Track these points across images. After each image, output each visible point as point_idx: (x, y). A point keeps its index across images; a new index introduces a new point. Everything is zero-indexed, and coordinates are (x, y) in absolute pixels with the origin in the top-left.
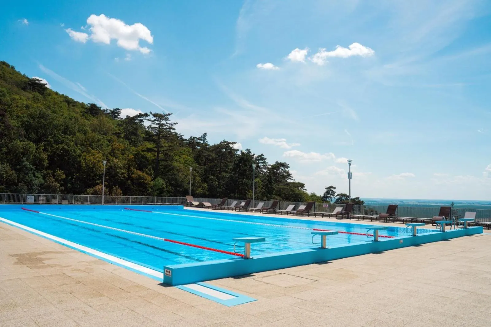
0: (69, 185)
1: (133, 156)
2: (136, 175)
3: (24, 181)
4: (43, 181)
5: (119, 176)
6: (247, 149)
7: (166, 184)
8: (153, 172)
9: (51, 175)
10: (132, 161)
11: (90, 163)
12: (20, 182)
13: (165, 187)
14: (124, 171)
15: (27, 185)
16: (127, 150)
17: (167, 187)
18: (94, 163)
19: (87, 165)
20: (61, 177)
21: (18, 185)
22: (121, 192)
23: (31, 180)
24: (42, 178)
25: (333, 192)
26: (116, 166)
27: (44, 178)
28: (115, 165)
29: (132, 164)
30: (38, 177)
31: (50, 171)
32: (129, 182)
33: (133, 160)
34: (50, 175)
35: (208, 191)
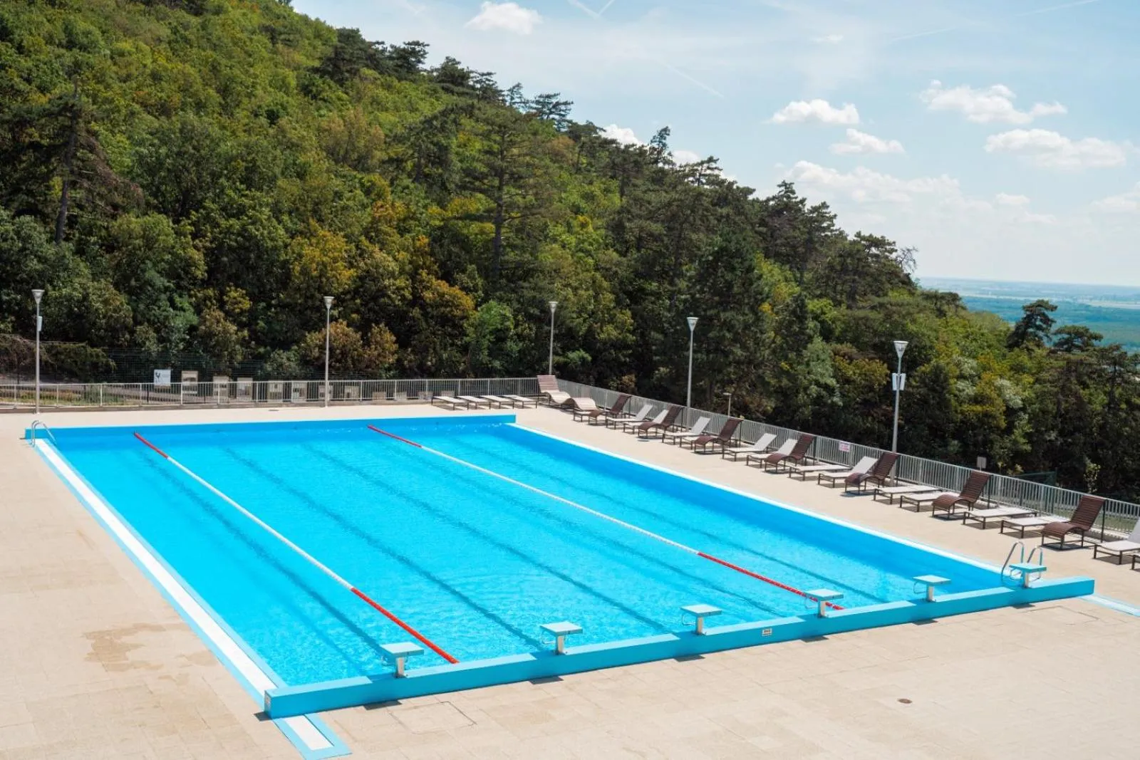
0: (261, 324)
1: (426, 240)
2: (433, 294)
3: (149, 321)
4: (195, 320)
5: (389, 297)
6: (784, 182)
7: (515, 317)
8: (480, 281)
9: (214, 301)
10: (423, 254)
11: (314, 265)
12: (141, 324)
13: (512, 327)
14: (401, 282)
15: (157, 331)
16: (412, 218)
17: (516, 326)
18: (324, 265)
19: (305, 272)
20: (241, 305)
21: (135, 331)
22: (394, 338)
23: (166, 318)
24: (192, 310)
25: (1047, 321)
26: (381, 270)
27: (198, 310)
28: (377, 267)
29: (424, 263)
30: (182, 309)
31: (210, 292)
32: (416, 312)
33: (426, 252)
34: (211, 302)
35: (633, 333)
